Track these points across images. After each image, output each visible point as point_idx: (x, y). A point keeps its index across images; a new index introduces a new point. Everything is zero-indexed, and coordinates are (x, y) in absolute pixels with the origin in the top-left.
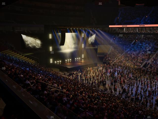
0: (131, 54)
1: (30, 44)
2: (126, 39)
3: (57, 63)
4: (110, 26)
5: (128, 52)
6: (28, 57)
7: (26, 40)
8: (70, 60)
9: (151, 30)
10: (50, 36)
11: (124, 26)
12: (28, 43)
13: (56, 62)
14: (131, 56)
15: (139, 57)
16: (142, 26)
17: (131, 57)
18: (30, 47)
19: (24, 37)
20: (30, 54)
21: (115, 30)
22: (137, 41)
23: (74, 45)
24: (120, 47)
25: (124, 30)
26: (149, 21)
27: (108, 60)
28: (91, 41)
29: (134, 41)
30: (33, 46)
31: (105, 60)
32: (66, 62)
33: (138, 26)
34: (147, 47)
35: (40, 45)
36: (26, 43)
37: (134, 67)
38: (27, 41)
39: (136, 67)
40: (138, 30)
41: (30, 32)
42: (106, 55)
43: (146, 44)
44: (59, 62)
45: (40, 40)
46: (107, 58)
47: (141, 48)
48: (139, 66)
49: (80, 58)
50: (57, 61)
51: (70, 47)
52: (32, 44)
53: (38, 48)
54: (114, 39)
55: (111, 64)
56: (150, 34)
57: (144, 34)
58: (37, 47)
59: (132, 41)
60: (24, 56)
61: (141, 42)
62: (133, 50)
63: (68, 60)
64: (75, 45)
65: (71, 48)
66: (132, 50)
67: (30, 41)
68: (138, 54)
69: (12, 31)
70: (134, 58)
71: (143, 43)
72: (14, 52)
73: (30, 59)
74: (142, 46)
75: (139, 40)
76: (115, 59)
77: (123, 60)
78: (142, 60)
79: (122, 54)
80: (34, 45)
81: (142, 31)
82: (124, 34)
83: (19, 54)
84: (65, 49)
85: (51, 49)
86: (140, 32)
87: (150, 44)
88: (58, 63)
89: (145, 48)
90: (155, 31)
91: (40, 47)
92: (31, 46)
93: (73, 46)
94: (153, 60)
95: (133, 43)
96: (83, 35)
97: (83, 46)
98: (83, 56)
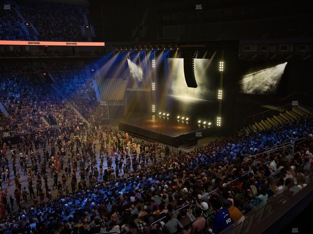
28: (254, 84)
92: (134, 77)
96: (221, 66)
97: (220, 94)
98: (219, 121)
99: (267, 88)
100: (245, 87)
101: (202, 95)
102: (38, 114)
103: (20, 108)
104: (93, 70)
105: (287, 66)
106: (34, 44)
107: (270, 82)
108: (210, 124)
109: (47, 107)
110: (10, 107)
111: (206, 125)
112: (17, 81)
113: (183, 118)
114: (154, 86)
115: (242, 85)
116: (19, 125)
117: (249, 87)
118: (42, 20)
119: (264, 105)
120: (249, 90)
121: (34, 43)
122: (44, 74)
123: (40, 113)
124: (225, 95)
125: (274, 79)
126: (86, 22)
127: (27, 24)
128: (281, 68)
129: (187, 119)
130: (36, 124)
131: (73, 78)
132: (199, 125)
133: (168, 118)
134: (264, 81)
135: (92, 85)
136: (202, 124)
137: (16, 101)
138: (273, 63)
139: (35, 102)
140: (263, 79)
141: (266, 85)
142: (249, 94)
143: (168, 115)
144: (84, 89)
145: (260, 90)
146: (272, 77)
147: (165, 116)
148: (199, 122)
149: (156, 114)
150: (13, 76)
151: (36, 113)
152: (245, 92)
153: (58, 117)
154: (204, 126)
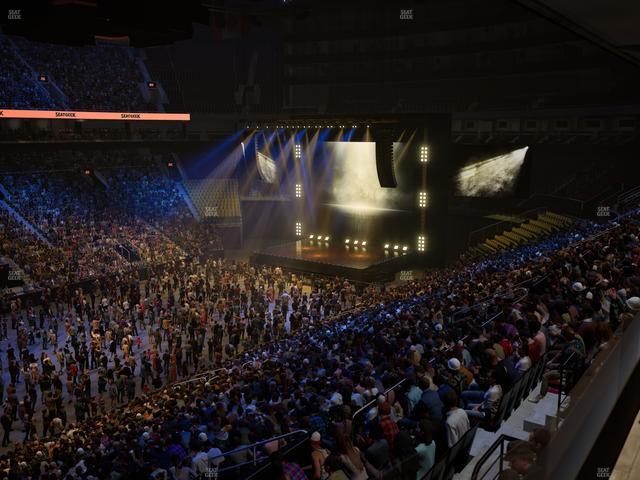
28: (477, 181)
96: (424, 154)
97: (423, 199)
98: (422, 243)
99: (498, 186)
100: (464, 186)
101: (389, 202)
102: (104, 243)
103: (69, 234)
104: (170, 165)
105: (528, 152)
106: (65, 117)
107: (504, 176)
108: (405, 248)
109: (114, 230)
110: (52, 231)
111: (400, 251)
112: (45, 186)
113: (356, 242)
114: (299, 190)
115: (459, 182)
116: (79, 262)
117: (471, 186)
118: (66, 70)
119: (490, 214)
120: (470, 190)
121: (66, 115)
122: (88, 172)
123: (108, 240)
124: (431, 200)
125: (510, 172)
126: (147, 75)
127: (43, 79)
128: (519, 155)
129: (364, 243)
130: (108, 260)
131: (139, 179)
132: (387, 252)
133: (327, 244)
134: (494, 175)
135: (177, 191)
136: (391, 250)
137: (58, 221)
138: (507, 149)
139: (92, 223)
140: (492, 173)
141: (498, 182)
142: (470, 197)
143: (327, 239)
144: (165, 198)
145: (489, 190)
146: (506, 170)
147: (323, 241)
148: (387, 246)
149: (304, 238)
150: (34, 176)
151: (100, 242)
152: (464, 194)
153: (138, 246)
154: (396, 253)
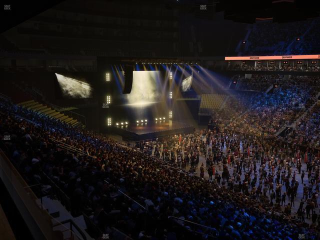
0: (262, 111)
1: (71, 91)
2: (256, 84)
3: (120, 126)
4: (227, 58)
5: (256, 107)
6: (66, 113)
7: (64, 83)
8: (146, 121)
9: (305, 66)
10: (108, 77)
11: (254, 58)
12: (68, 88)
13: (117, 124)
14: (261, 115)
15: (275, 117)
16: (287, 57)
17: (260, 117)
18: (71, 96)
19: (60, 77)
20: (71, 108)
21: (238, 66)
22: (276, 86)
23: (153, 93)
24: (243, 98)
25: (256, 66)
26: (301, 49)
27: (217, 122)
29: (271, 87)
30: (75, 95)
31: (212, 122)
32: (138, 125)
33: (280, 57)
34: (293, 99)
35: (88, 93)
36: (64, 89)
37: (263, 134)
38: (65, 86)
39: (266, 134)
40: (281, 66)
41: (74, 69)
42: (215, 113)
43: (293, 93)
44: (125, 125)
45: (88, 83)
46: (215, 118)
47: (282, 100)
48: (273, 133)
49: (164, 118)
50: (120, 123)
51: (145, 96)
52: (73, 90)
53: (85, 98)
54: (235, 82)
55: (222, 130)
56: (303, 73)
57: (292, 73)
58: (83, 96)
59: (268, 86)
60: (59, 113)
61: (284, 89)
62: (267, 105)
63: (142, 121)
64: (155, 94)
65: (148, 100)
66: (264, 103)
67: (71, 85)
68: (273, 112)
69: (42, 67)
70: (266, 118)
71: (287, 90)
72: (42, 105)
73: (70, 117)
74: (285, 96)
75: (281, 85)
76: (231, 121)
77: (245, 122)
78: (280, 123)
79: (246, 112)
80: (78, 92)
81: (289, 68)
82: (254, 73)
83: (50, 109)
84: (136, 100)
85: (109, 99)
86: (284, 69)
87: (301, 93)
88: (122, 127)
89: (290, 101)
90: (313, 68)
91: (88, 97)
93: (152, 96)
94: (300, 123)
95: (269, 90)
